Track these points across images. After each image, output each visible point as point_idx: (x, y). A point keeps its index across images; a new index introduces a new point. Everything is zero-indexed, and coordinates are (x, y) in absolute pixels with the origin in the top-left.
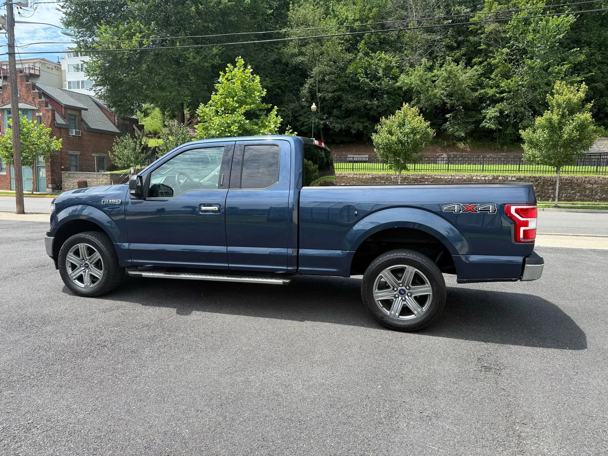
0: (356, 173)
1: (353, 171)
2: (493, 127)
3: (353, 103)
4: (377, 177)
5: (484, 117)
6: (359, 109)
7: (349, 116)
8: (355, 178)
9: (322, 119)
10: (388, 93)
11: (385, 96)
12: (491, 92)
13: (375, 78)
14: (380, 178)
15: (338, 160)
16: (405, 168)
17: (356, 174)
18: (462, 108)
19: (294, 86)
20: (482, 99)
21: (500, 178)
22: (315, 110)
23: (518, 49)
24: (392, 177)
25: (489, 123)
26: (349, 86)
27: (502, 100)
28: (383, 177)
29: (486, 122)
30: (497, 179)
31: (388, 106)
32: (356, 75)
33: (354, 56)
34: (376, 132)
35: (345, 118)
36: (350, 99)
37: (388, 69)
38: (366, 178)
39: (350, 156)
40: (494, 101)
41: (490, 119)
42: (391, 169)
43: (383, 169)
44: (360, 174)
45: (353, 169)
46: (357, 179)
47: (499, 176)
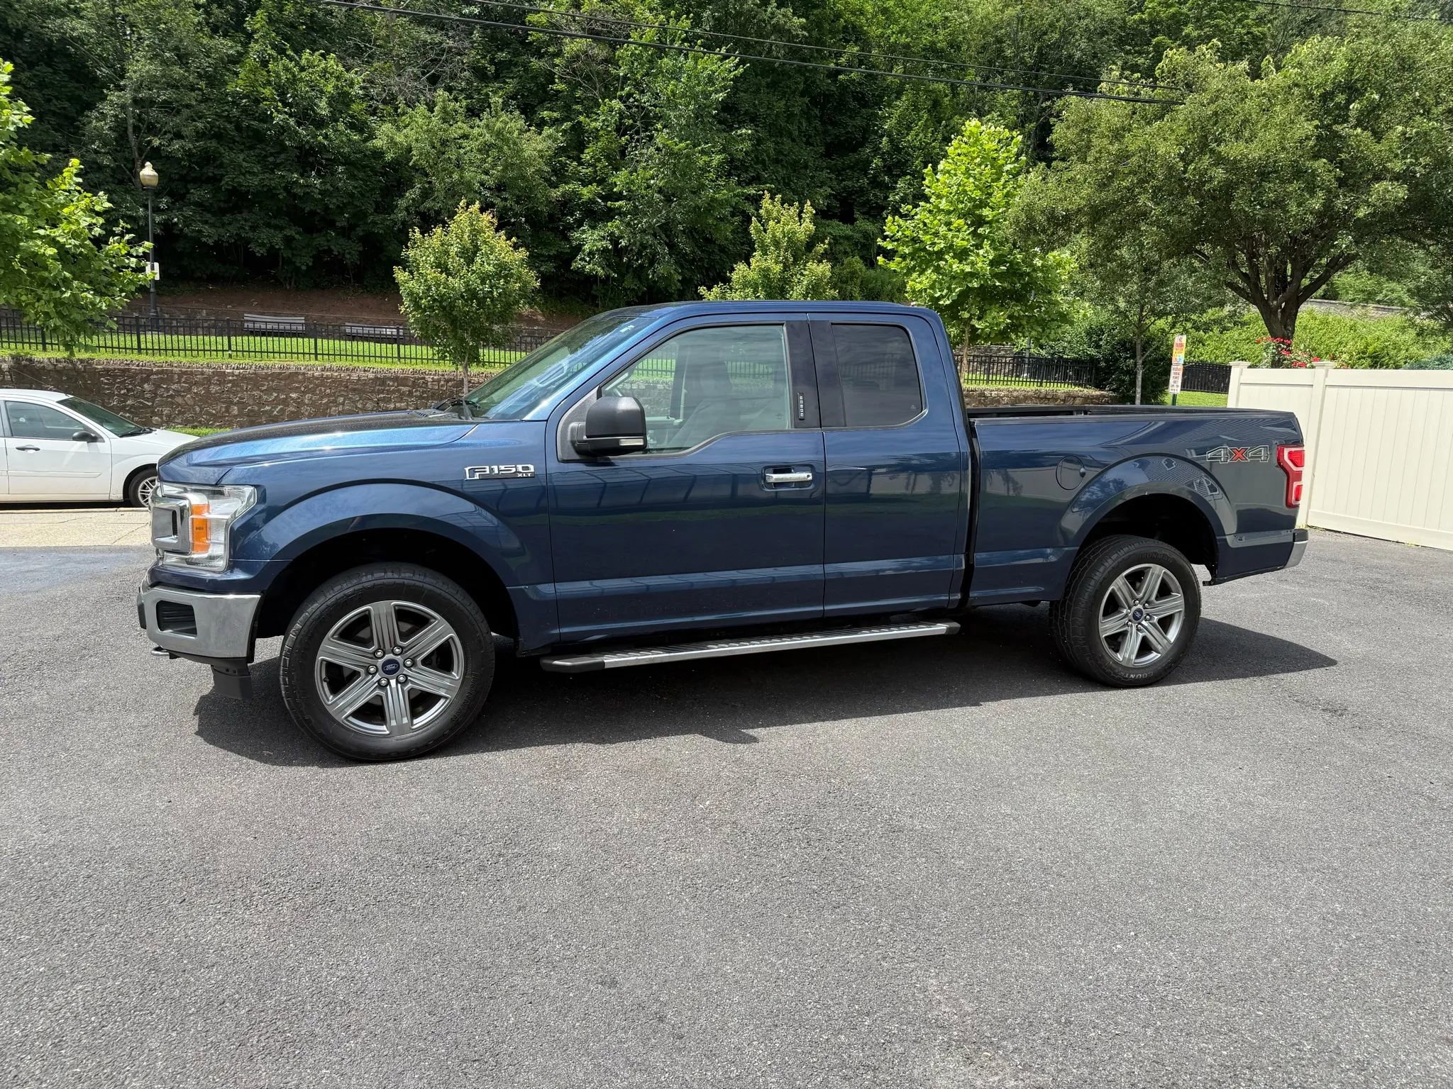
0: (328, 365)
1: (316, 359)
2: (600, 271)
3: (254, 174)
4: (390, 379)
5: (579, 248)
6: (270, 193)
7: (235, 209)
8: (327, 378)
9: (157, 210)
10: (347, 162)
11: (340, 169)
12: (586, 192)
13: (306, 115)
14: (396, 379)
15: (215, 327)
16: (475, 358)
17: (330, 369)
18: (526, 222)
19: (49, 101)
20: (566, 204)
21: (660, 386)
22: (155, 182)
23: (637, 107)
24: (429, 378)
25: (589, 263)
26: (238, 128)
27: (609, 215)
28: (406, 379)
29: (582, 259)
30: (655, 388)
31: (352, 195)
32: (257, 101)
33: (239, 48)
34: (404, 264)
35: (223, 212)
36: (245, 164)
37: (341, 100)
38: (359, 380)
39: (253, 318)
40: (595, 215)
41: (591, 254)
42: (443, 358)
43: (399, 358)
44: (340, 369)
45: (316, 354)
46: (335, 380)
47: (658, 382)
